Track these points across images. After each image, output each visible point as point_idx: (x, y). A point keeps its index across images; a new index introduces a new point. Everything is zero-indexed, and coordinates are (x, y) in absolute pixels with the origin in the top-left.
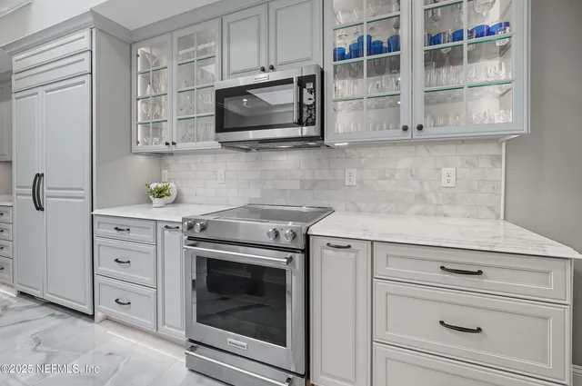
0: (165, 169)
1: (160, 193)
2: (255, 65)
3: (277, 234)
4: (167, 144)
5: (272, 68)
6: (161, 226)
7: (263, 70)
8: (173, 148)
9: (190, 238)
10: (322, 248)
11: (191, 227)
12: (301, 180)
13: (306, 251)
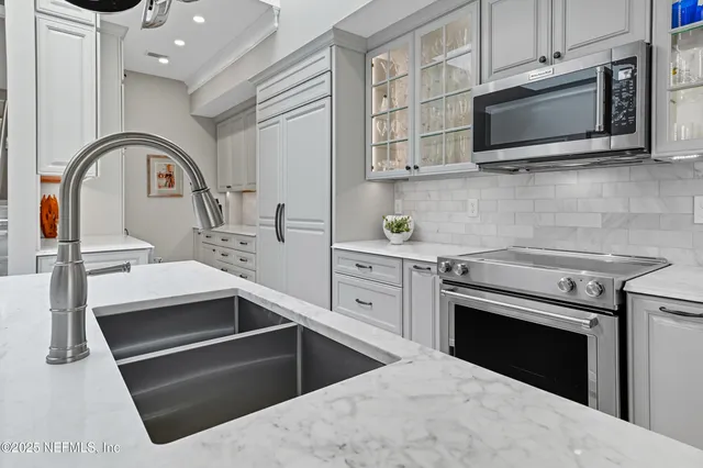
0: (399, 198)
1: (398, 228)
2: (530, 55)
3: (573, 287)
4: (408, 168)
5: (558, 56)
6: (408, 265)
7: (543, 60)
8: (415, 173)
9: (445, 282)
10: (650, 313)
11: (449, 269)
12: (603, 214)
13: (621, 313)
